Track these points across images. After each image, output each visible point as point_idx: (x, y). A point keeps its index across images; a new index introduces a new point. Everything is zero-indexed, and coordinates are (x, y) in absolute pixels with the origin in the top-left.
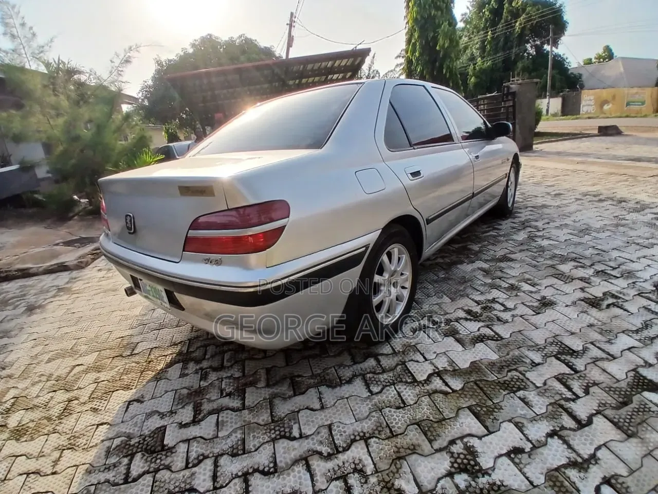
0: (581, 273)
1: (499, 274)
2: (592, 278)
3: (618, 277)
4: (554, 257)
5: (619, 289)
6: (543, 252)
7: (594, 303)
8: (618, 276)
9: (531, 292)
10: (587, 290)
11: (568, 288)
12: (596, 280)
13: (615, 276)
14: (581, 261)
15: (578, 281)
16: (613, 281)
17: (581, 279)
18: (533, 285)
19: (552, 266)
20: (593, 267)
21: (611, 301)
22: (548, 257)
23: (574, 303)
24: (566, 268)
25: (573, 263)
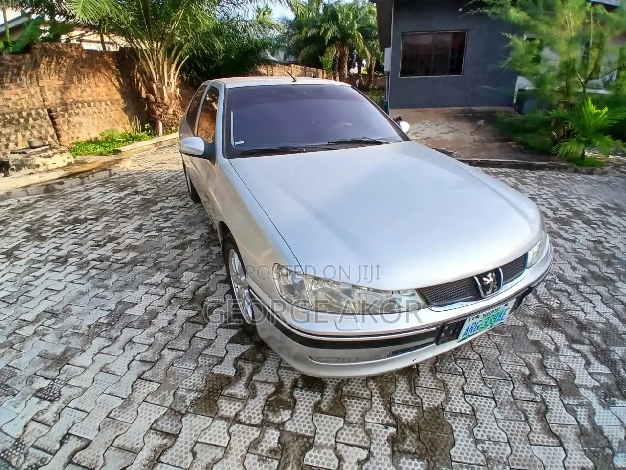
0: (119, 256)
1: (176, 234)
2: (112, 254)
3: (93, 260)
4: (143, 263)
5: (95, 252)
6: (155, 265)
7: (112, 239)
8: (91, 262)
9: (149, 232)
10: (116, 245)
11: (128, 241)
12: (109, 253)
13: (95, 260)
14: (120, 265)
15: (122, 249)
16: (97, 256)
17: (120, 251)
18: (150, 236)
19: (142, 253)
20: (110, 263)
21: (102, 243)
22: (148, 260)
23: (123, 235)
24: (132, 254)
25: (126, 261)
